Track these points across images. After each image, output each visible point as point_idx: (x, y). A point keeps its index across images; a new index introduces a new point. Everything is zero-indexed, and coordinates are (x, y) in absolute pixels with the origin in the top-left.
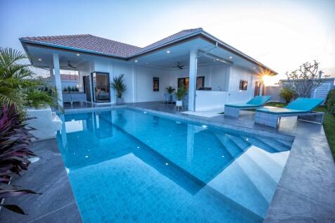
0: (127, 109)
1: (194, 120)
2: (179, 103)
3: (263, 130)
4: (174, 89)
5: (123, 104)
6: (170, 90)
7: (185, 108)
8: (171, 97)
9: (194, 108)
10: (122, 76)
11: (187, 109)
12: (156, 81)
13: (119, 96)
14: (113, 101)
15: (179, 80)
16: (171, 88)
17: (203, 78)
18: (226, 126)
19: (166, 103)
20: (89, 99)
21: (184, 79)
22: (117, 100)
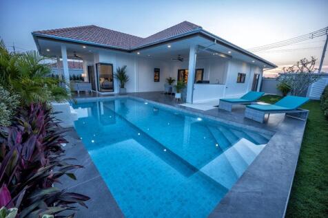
0: (129, 98)
1: (191, 113)
2: (178, 96)
3: (250, 125)
4: (174, 80)
5: (126, 94)
6: (171, 81)
7: (183, 100)
8: (171, 88)
9: (192, 100)
10: (125, 67)
11: (185, 102)
12: (157, 71)
13: (122, 86)
14: (116, 91)
15: (179, 71)
16: (171, 78)
17: (203, 70)
18: (218, 120)
19: (166, 94)
20: (94, 89)
21: (184, 70)
22: (120, 90)
